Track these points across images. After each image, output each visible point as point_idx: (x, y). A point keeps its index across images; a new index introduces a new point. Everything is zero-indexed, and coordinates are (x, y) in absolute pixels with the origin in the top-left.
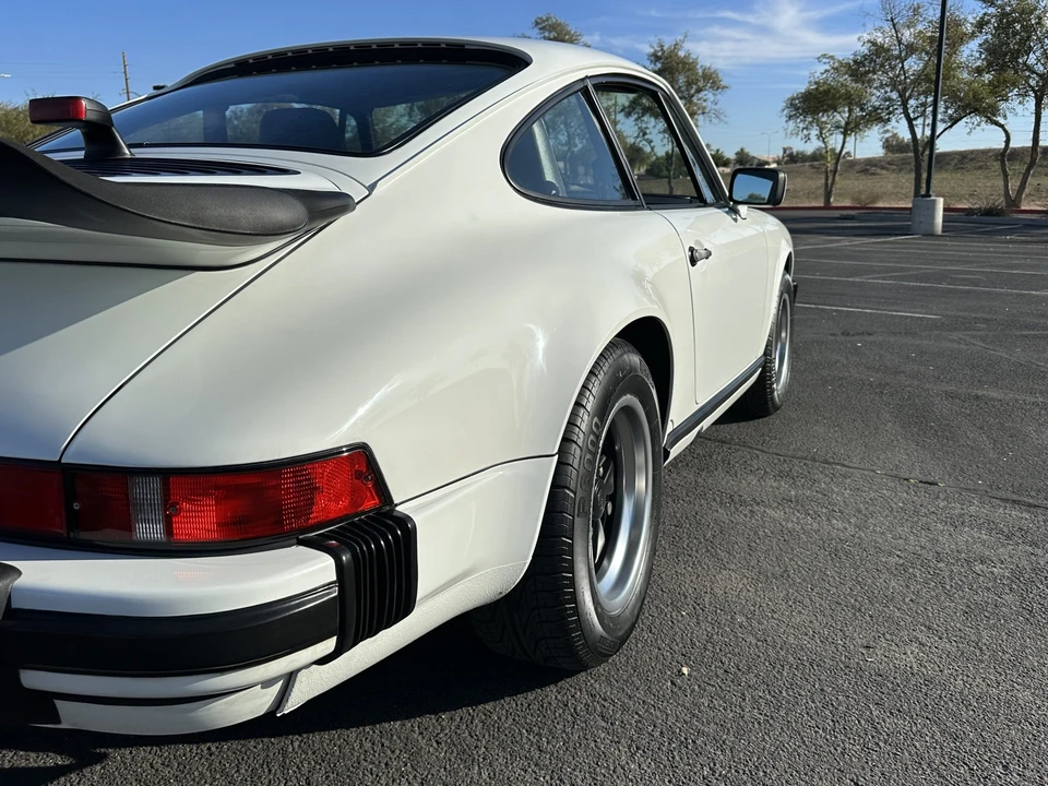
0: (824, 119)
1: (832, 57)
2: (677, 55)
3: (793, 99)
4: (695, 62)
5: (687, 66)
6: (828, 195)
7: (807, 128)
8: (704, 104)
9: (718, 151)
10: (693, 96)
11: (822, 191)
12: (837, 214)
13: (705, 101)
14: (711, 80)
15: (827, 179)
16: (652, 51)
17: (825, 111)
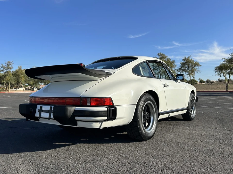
0: (224, 72)
1: (225, 59)
2: (189, 59)
3: (217, 68)
4: (193, 61)
5: (191, 61)
6: (227, 88)
7: (221, 74)
8: (196, 69)
9: (202, 79)
10: (193, 68)
12: (228, 92)
13: (196, 68)
14: (197, 64)
15: (226, 85)
16: (183, 59)
17: (224, 70)
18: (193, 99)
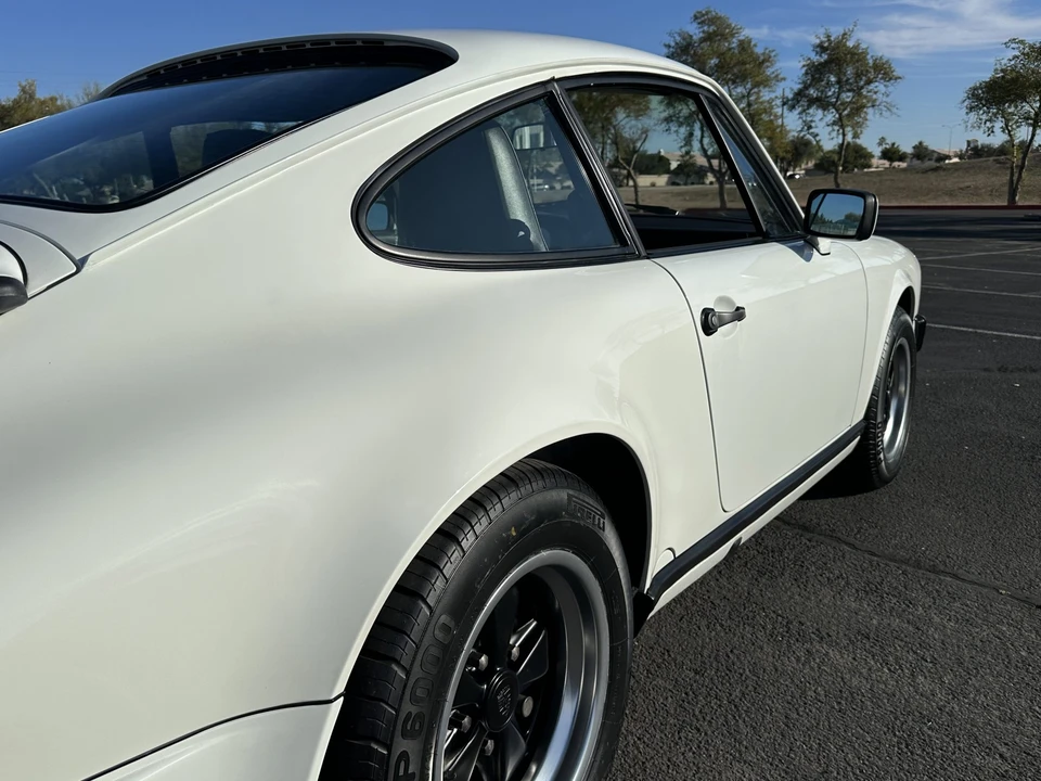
0: (1011, 110)
1: (1022, 42)
2: (845, 45)
3: (975, 89)
4: (865, 53)
5: (857, 56)
6: (1013, 193)
7: (990, 120)
8: (875, 96)
9: (893, 144)
10: (862, 88)
11: (1006, 189)
12: (1020, 214)
13: (876, 93)
14: (883, 71)
15: (1012, 175)
16: (818, 41)
17: (1011, 102)
18: (901, 347)
